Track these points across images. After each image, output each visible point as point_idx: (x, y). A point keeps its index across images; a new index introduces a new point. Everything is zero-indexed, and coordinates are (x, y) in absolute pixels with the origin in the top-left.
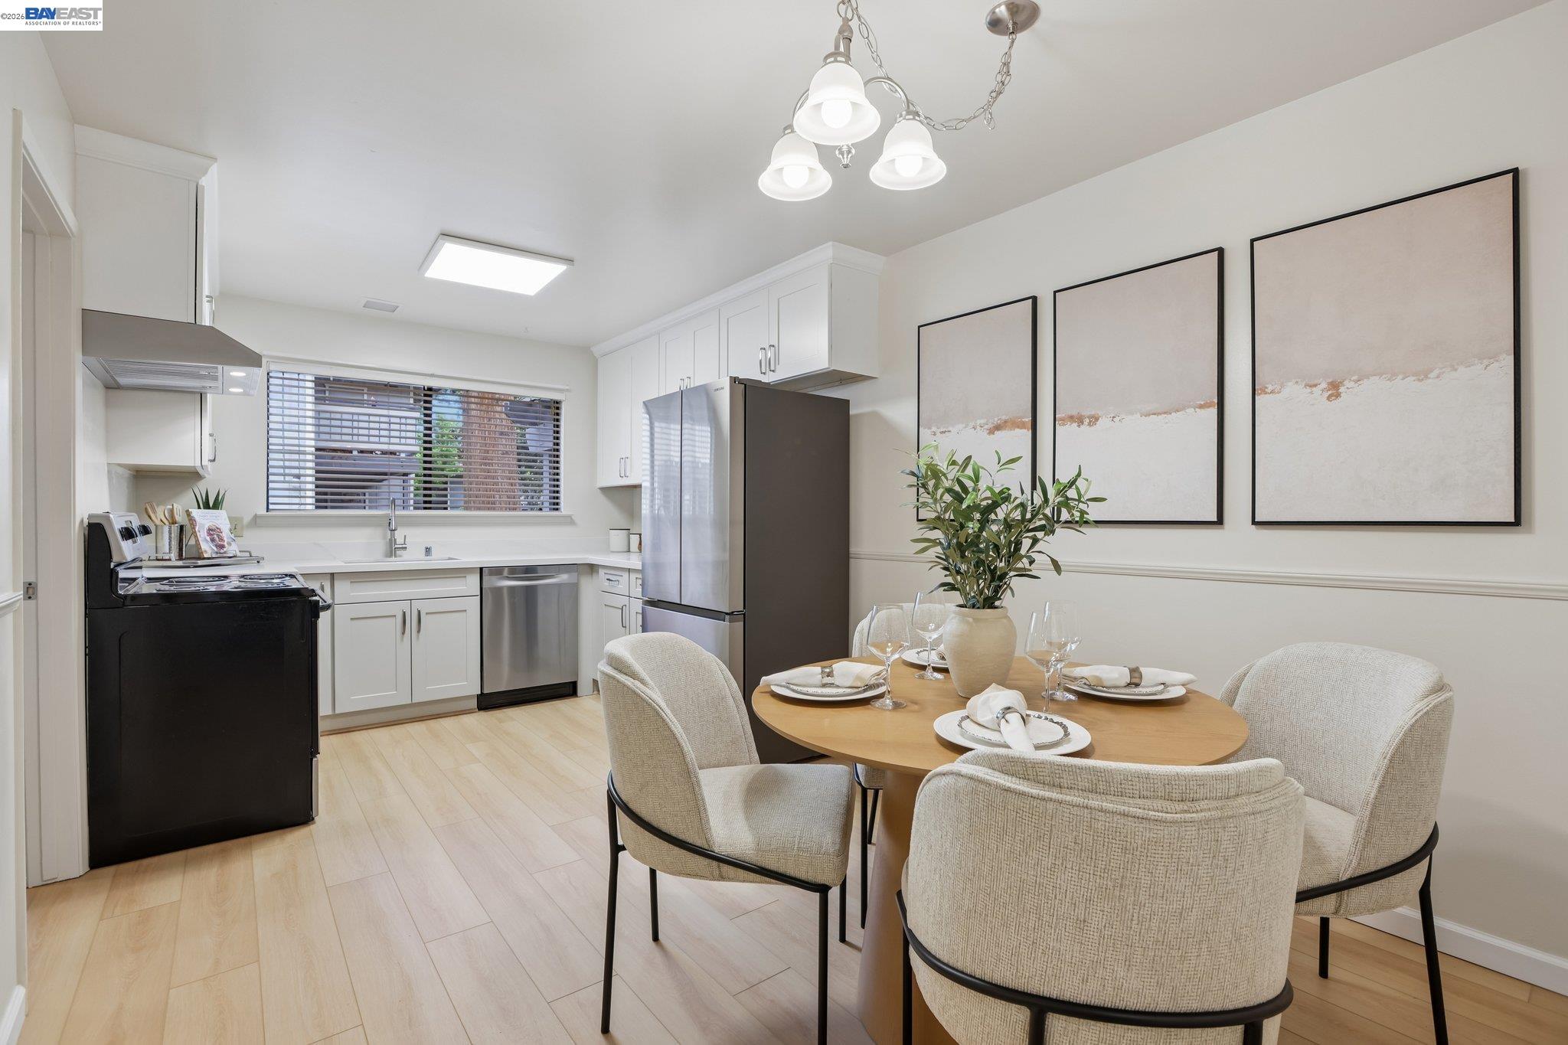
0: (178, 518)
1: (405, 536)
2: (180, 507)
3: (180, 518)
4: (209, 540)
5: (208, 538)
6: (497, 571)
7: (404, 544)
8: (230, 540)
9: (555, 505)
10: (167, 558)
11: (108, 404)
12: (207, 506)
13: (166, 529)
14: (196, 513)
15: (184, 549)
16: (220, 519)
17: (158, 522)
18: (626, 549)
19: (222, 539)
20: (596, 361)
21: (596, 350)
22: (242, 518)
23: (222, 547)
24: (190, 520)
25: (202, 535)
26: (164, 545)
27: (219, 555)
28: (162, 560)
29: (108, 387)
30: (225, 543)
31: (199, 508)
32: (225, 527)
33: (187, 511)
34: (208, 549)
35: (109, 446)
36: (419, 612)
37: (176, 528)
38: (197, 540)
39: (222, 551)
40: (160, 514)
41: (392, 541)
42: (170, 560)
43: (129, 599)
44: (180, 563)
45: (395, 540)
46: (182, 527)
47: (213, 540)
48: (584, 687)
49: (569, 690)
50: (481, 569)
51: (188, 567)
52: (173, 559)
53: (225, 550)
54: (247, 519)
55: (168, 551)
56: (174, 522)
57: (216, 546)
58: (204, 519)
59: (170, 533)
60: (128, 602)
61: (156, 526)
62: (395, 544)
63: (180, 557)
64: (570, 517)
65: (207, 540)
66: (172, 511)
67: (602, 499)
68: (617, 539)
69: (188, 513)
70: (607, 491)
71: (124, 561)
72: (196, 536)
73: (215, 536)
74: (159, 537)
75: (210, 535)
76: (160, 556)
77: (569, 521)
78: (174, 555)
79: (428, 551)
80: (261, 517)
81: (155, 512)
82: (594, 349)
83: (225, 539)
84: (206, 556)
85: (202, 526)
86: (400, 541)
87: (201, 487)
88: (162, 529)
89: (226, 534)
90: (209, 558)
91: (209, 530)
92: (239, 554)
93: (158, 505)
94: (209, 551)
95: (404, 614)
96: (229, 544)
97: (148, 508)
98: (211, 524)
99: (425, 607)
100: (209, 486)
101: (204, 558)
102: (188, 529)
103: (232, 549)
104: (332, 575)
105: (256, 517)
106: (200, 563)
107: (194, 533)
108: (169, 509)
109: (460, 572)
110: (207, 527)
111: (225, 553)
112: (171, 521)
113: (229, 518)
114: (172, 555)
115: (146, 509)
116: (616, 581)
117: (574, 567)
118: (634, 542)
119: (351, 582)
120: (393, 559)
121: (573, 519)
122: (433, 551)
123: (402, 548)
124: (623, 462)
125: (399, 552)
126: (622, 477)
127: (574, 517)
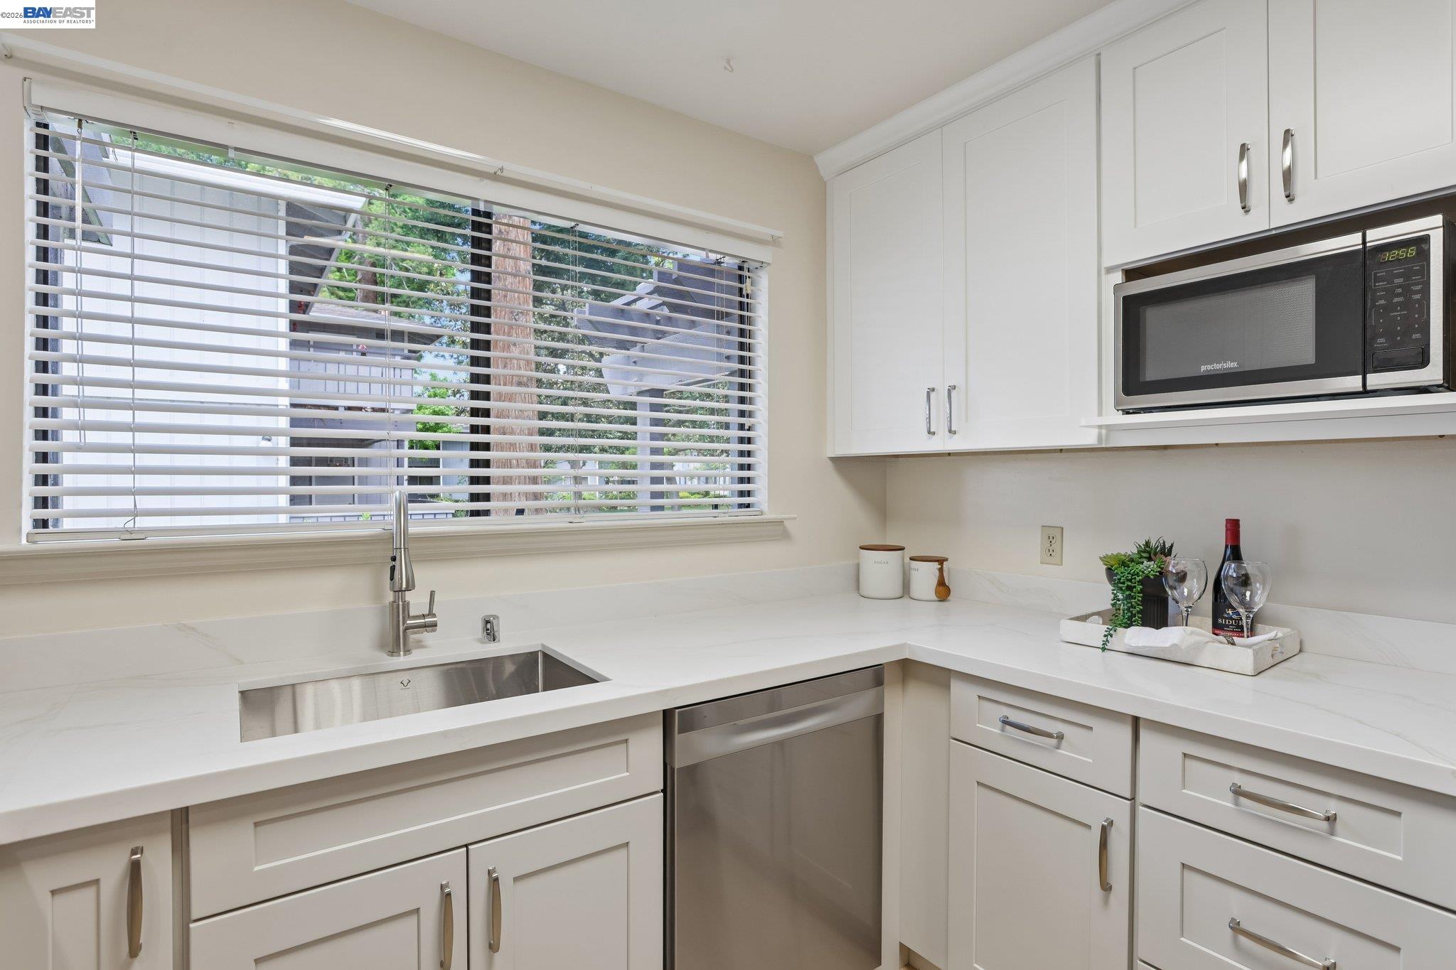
1: (432, 594)
7: (431, 614)
9: (744, 497)
18: (898, 592)
20: (823, 185)
21: (827, 161)
36: (494, 881)
41: (398, 610)
45: (406, 606)
50: (667, 715)
62: (407, 616)
64: (778, 521)
67: (837, 485)
68: (880, 571)
70: (845, 464)
77: (778, 531)
79: (489, 626)
82: (820, 160)
86: (418, 607)
99: (511, 858)
116: (1049, 735)
117: (876, 676)
118: (925, 576)
119: (256, 824)
120: (402, 661)
121: (784, 527)
122: (502, 630)
123: (425, 626)
124: (939, 398)
125: (413, 637)
126: (934, 433)
127: (786, 523)
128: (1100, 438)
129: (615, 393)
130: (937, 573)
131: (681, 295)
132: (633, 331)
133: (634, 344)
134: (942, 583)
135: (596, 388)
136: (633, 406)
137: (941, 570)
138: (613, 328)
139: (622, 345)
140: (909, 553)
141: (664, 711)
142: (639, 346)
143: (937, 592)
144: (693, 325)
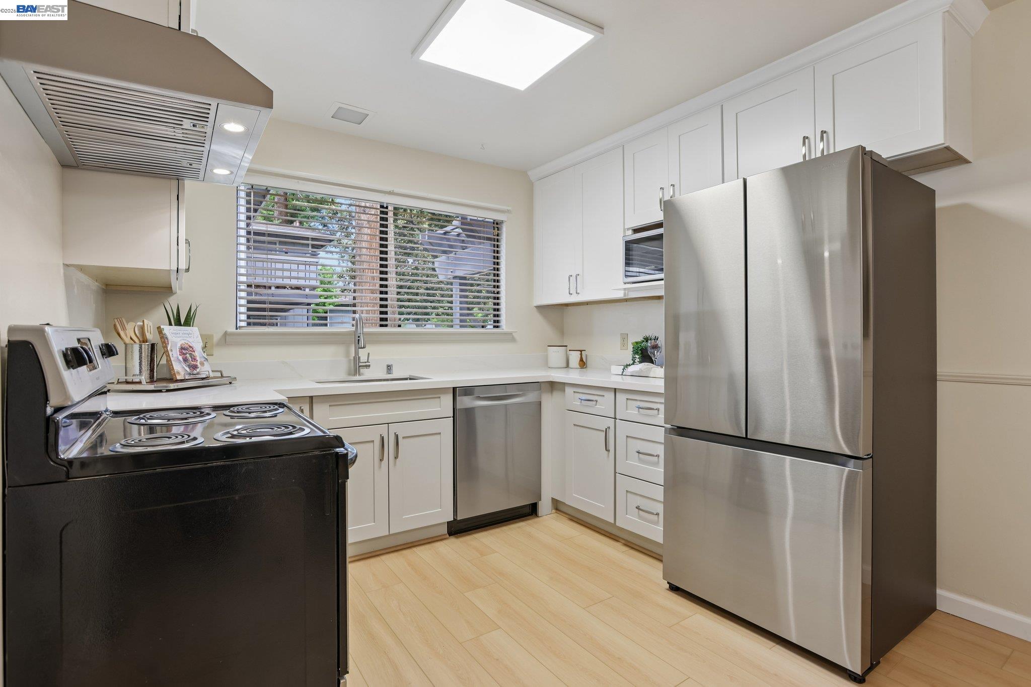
0: (149, 336)
1: (369, 354)
2: (151, 324)
3: (151, 336)
4: (182, 360)
5: (181, 358)
6: (468, 391)
7: (368, 362)
8: (203, 360)
9: (497, 324)
10: (138, 380)
11: (64, 188)
12: (178, 323)
13: (136, 348)
14: (168, 330)
15: (155, 371)
16: (191, 336)
17: (128, 341)
18: (565, 365)
19: (194, 359)
20: (532, 184)
21: (533, 174)
22: (212, 335)
23: (195, 367)
24: (162, 338)
25: (175, 354)
26: (134, 366)
27: (192, 377)
28: (132, 383)
29: (65, 165)
30: (198, 364)
31: (170, 324)
32: (198, 345)
33: (159, 328)
34: (180, 369)
35: (65, 241)
36: (397, 437)
37: (147, 347)
38: (169, 361)
39: (195, 372)
40: (130, 331)
41: (357, 359)
42: (140, 383)
43: (76, 465)
44: (151, 387)
45: (359, 358)
46: (153, 346)
47: (185, 360)
48: (545, 506)
49: (531, 511)
50: (454, 389)
51: (160, 391)
52: (144, 382)
53: (198, 370)
54: (217, 337)
55: (138, 372)
56: (145, 341)
57: (189, 366)
58: (176, 336)
59: (141, 353)
60: (74, 471)
61: (126, 345)
62: (359, 362)
63: (152, 380)
64: (511, 334)
65: (180, 360)
66: (142, 328)
67: (538, 318)
68: (556, 355)
69: (160, 330)
70: (541, 308)
71: (70, 403)
72: (168, 356)
73: (188, 355)
74: (129, 356)
75: (182, 354)
76: (130, 379)
77: (509, 338)
78: (144, 377)
79: (389, 368)
80: (232, 334)
81: (124, 329)
82: (529, 173)
83: (198, 358)
84: (179, 378)
85: (175, 344)
86: (363, 358)
87: (172, 303)
88: (132, 348)
89: (199, 353)
90: (182, 381)
91: (182, 348)
92: (212, 375)
93: (128, 322)
94: (182, 373)
95: (382, 439)
96: (202, 364)
97: (117, 323)
98: (183, 342)
99: (402, 430)
100: (180, 300)
101: (177, 381)
102: (159, 349)
103: (205, 370)
104: (311, 398)
105: (226, 334)
106: (172, 386)
107: (166, 352)
108: (138, 326)
109: (433, 393)
110: (179, 345)
111: (198, 374)
112: (141, 339)
113: (201, 335)
114: (143, 377)
115: (115, 326)
116: (593, 401)
117: (537, 385)
118: (575, 358)
119: (330, 406)
120: (357, 378)
121: (513, 335)
122: (394, 369)
123: (366, 366)
124: (573, 279)
125: (362, 370)
126: (572, 294)
127: (513, 334)
128: (625, 294)
129: (441, 278)
130: (580, 356)
131: (472, 231)
132: (451, 246)
133: (451, 252)
134: (581, 360)
135: (433, 276)
136: (451, 284)
137: (581, 354)
138: (440, 245)
139: (445, 252)
140: (569, 348)
141: (453, 388)
142: (454, 253)
143: (579, 364)
144: (480, 243)
